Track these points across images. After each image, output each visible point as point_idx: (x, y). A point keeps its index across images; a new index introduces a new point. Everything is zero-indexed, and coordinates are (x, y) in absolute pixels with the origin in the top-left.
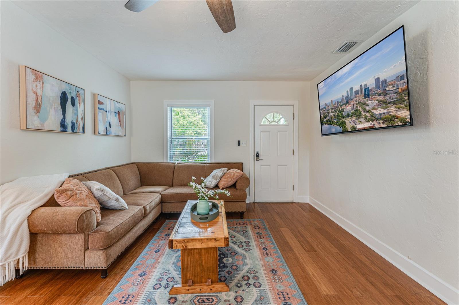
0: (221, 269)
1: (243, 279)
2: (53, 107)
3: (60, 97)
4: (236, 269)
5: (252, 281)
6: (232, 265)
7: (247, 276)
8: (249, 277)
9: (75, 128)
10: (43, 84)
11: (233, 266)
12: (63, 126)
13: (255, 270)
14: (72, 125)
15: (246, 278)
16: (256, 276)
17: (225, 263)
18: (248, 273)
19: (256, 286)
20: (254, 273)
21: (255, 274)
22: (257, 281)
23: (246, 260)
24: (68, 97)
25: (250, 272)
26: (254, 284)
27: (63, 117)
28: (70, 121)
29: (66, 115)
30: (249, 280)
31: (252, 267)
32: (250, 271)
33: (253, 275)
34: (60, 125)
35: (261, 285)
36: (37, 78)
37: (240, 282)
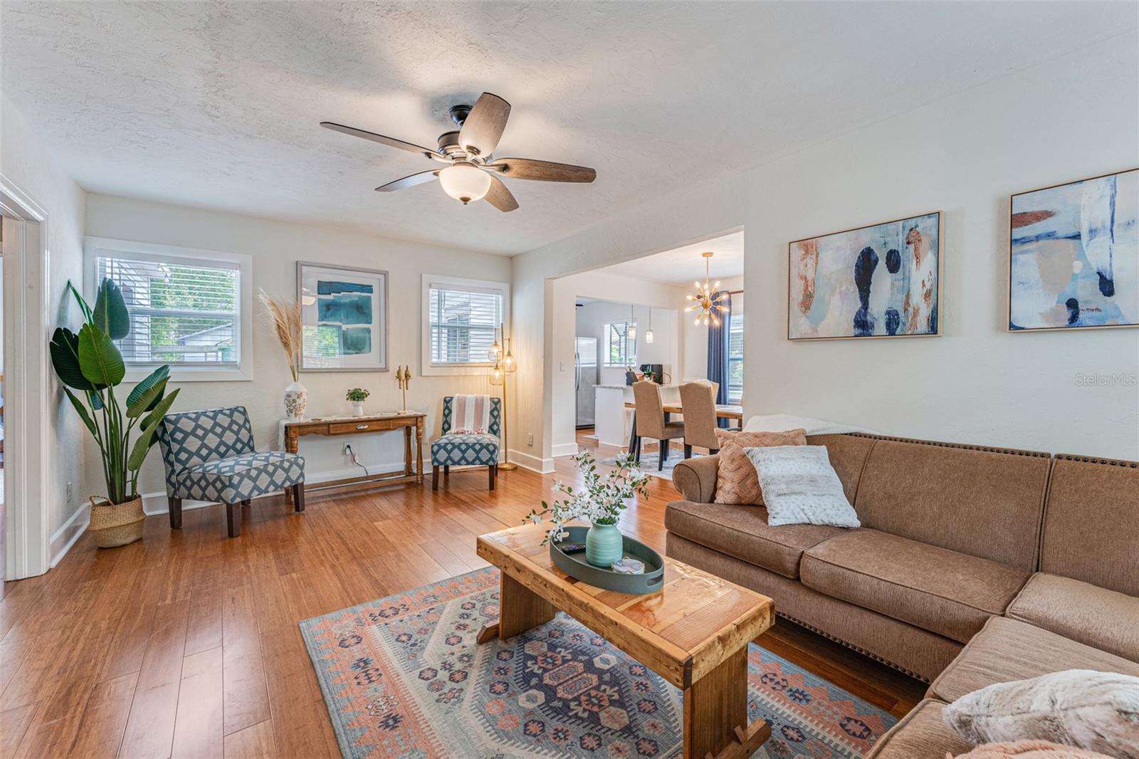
0: (527, 671)
1: (464, 672)
2: (838, 291)
3: (856, 266)
4: (492, 686)
5: (443, 675)
6: (510, 691)
7: (458, 682)
8: (453, 681)
9: (898, 324)
10: (817, 257)
11: (506, 690)
12: (863, 326)
13: (445, 702)
14: (889, 319)
15: (458, 677)
16: (438, 690)
17: (531, 688)
18: (458, 690)
19: (430, 671)
20: (443, 696)
21: (440, 695)
22: (429, 681)
23: (483, 724)
24: (878, 256)
25: (457, 694)
26: (437, 672)
27: (860, 305)
28: (884, 309)
29: (870, 299)
30: (449, 675)
31: (456, 707)
32: (457, 696)
33: (446, 690)
34: (853, 324)
35: (421, 676)
36: (807, 252)
37: (467, 664)
